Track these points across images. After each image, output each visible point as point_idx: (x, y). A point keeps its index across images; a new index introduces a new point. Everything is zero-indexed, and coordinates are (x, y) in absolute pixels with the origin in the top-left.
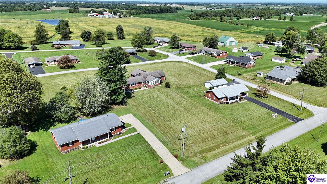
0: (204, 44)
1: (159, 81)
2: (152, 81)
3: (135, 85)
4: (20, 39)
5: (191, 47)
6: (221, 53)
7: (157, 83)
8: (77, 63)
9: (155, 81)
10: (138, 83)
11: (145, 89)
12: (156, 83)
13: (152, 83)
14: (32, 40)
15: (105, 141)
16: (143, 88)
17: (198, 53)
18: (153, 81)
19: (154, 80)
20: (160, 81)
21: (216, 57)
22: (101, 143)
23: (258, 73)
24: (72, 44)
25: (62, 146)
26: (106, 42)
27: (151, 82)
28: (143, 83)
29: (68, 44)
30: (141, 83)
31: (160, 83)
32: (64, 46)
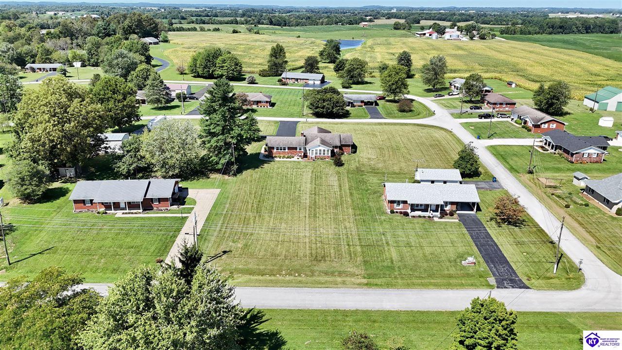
0: (534, 98)
1: (328, 151)
2: (314, 150)
3: (283, 151)
4: (237, 65)
5: (501, 104)
6: (545, 123)
7: (324, 154)
8: (266, 107)
9: (320, 150)
10: (289, 148)
11: (298, 160)
12: (322, 155)
13: (314, 152)
14: (261, 69)
15: (132, 213)
16: (295, 159)
17: (503, 116)
18: (316, 150)
19: (318, 149)
20: (330, 151)
21: (529, 130)
22: (126, 213)
23: (575, 177)
24: (308, 79)
25: (76, 202)
26: (366, 79)
27: (311, 150)
28: (298, 150)
29: (303, 79)
30: (296, 148)
31: (330, 155)
32: (296, 82)
